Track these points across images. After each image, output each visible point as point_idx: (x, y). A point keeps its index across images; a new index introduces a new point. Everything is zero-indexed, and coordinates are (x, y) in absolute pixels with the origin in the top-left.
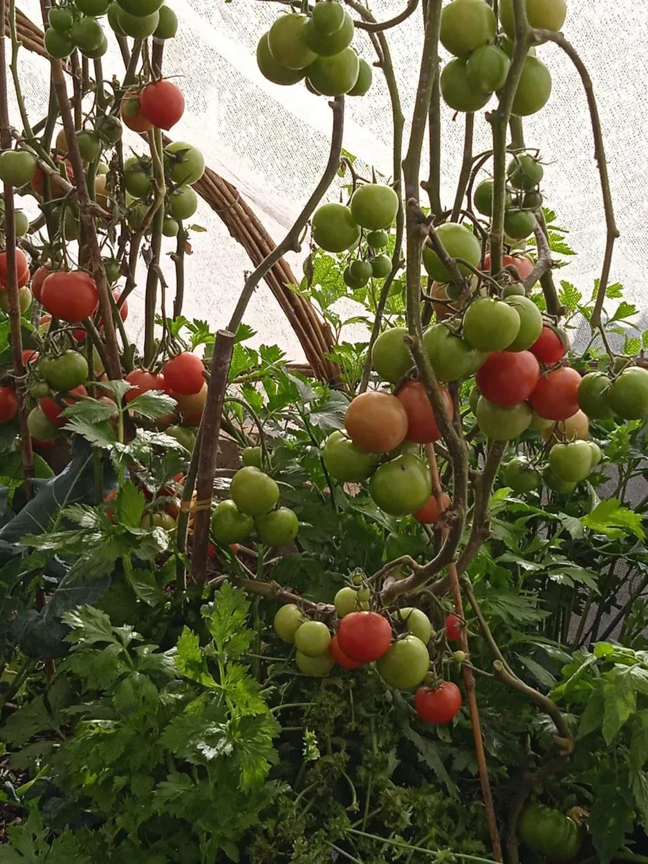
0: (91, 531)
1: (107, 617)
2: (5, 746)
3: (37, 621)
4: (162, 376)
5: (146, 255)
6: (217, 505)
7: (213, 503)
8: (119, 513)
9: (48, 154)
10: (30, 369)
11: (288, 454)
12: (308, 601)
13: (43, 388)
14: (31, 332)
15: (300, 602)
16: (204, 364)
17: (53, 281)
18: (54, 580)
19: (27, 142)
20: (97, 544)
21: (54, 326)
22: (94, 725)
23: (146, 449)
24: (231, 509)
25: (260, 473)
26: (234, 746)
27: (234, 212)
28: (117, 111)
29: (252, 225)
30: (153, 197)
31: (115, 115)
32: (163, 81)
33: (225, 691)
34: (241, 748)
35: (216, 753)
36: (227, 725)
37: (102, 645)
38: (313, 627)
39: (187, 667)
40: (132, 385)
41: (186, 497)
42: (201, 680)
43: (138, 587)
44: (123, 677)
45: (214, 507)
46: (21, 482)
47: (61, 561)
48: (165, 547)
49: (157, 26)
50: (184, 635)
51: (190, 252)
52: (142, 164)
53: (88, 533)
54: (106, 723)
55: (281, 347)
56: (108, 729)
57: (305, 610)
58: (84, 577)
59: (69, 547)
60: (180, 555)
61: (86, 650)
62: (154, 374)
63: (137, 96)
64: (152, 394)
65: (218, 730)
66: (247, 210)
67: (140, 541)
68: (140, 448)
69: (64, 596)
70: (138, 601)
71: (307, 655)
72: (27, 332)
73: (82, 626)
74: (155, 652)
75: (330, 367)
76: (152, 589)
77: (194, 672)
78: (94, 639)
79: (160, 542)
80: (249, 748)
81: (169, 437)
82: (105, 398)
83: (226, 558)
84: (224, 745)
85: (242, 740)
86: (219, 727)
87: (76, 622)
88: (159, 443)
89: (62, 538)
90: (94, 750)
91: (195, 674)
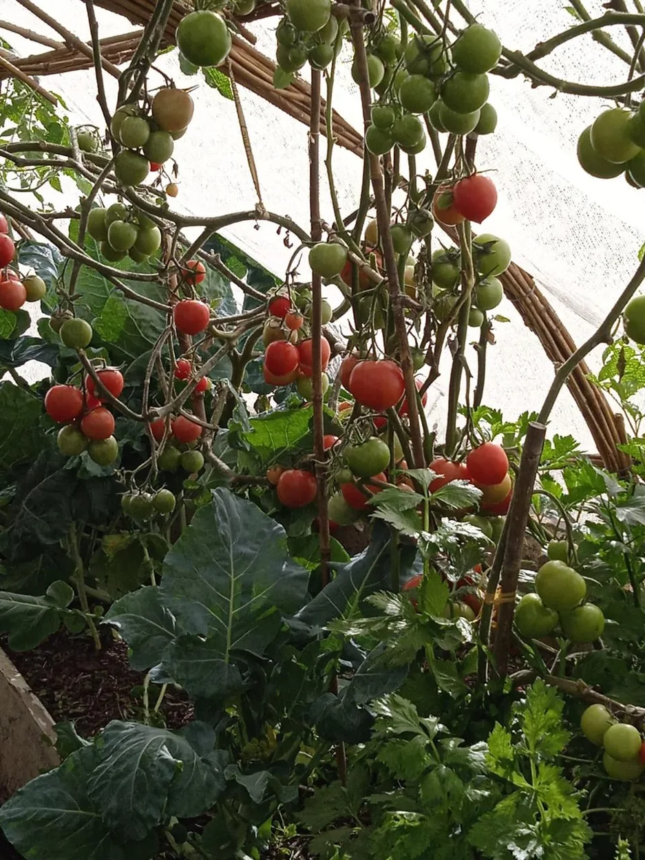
0: (396, 619)
1: (413, 707)
2: (295, 827)
3: (335, 705)
4: (464, 465)
5: (451, 345)
6: (520, 598)
7: (517, 596)
8: (422, 602)
9: (358, 246)
10: (334, 454)
11: (590, 548)
12: (617, 703)
13: (347, 473)
14: (331, 418)
15: (609, 703)
16: (507, 454)
17: (361, 370)
18: (349, 664)
19: (339, 235)
20: (403, 631)
21: (356, 413)
22: (399, 817)
23: (452, 539)
24: (536, 603)
25: (567, 568)
26: (545, 848)
27: (529, 301)
28: (429, 205)
29: (547, 315)
30: (460, 288)
31: (426, 209)
32: (477, 175)
33: (537, 792)
34: (552, 852)
35: (527, 855)
36: (536, 827)
37: (409, 735)
38: (623, 730)
39: (497, 764)
40: (437, 474)
41: (491, 589)
42: (511, 778)
43: (440, 678)
44: (428, 770)
45: (518, 600)
46: (317, 565)
47: (356, 646)
48: (469, 639)
49: (477, 122)
50: (495, 731)
51: (493, 343)
52: (450, 256)
53: (392, 621)
54: (411, 815)
55: (575, 437)
56: (414, 821)
57: (613, 711)
58: (385, 664)
59: (374, 633)
60: (484, 647)
61: (393, 740)
62: (457, 464)
63: (450, 191)
64: (458, 483)
65: (529, 831)
66: (543, 300)
67: (444, 631)
68: (446, 537)
69: (362, 681)
70: (440, 691)
71: (617, 758)
72: (328, 418)
73: (390, 715)
74: (461, 745)
75: (620, 458)
76: (454, 680)
77: (504, 770)
78: (402, 729)
79: (464, 633)
80: (559, 852)
81: (473, 527)
82: (404, 485)
83: (529, 653)
84: (535, 848)
85: (552, 844)
86: (529, 828)
87: (384, 710)
88: (464, 533)
89: (367, 625)
90: (398, 842)
91: (506, 773)
